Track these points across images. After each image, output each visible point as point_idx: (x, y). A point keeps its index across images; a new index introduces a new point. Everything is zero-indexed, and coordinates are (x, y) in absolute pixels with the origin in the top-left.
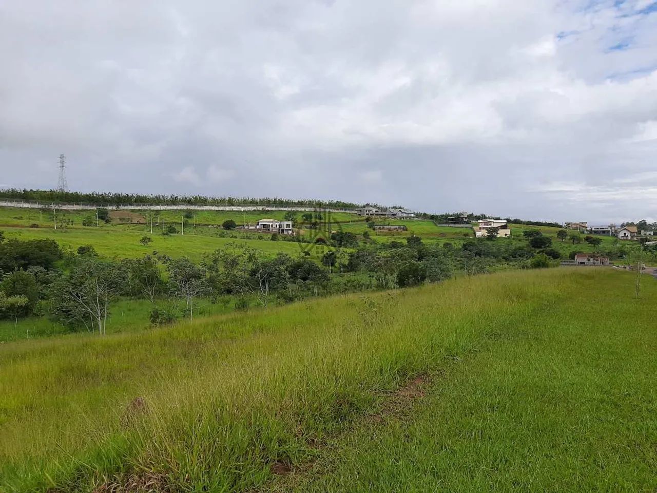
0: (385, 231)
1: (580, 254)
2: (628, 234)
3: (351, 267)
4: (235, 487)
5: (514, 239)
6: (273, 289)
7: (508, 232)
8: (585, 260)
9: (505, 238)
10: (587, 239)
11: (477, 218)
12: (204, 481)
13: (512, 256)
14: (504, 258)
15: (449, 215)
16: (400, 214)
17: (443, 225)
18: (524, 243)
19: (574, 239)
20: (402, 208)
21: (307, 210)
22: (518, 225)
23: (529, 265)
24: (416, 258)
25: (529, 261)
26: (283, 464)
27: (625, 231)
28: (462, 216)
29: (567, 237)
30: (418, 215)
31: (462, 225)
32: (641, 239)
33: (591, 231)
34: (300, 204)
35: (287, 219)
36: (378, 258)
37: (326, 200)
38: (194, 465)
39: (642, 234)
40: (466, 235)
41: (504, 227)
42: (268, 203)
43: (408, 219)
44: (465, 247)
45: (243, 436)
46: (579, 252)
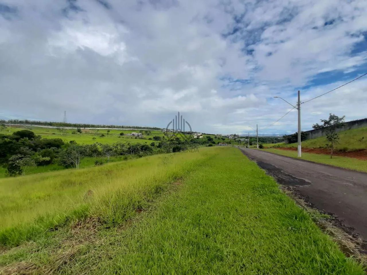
1: (220, 142)
3: (159, 146)
4: (124, 218)
5: (204, 139)
6: (135, 153)
7: (202, 137)
8: (221, 144)
10: (222, 139)
11: (194, 133)
12: (113, 217)
13: (203, 143)
14: (201, 144)
18: (206, 140)
19: (219, 138)
21: (146, 130)
22: (205, 135)
23: (208, 146)
25: (208, 144)
26: (140, 209)
27: (231, 137)
29: (217, 138)
32: (235, 139)
33: (223, 137)
34: (144, 128)
35: (140, 132)
36: (167, 144)
37: (152, 127)
38: (110, 213)
39: (235, 137)
41: (201, 135)
42: (134, 128)
45: (126, 202)
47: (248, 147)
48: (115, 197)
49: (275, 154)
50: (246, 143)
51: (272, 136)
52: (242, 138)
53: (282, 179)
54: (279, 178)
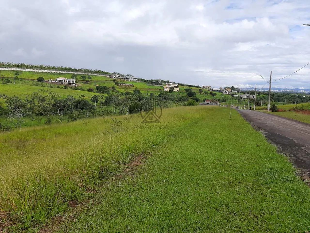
0: (123, 86)
1: (207, 100)
2: (227, 92)
3: (106, 103)
4: (49, 215)
5: (180, 92)
6: (65, 114)
7: (178, 89)
8: (209, 102)
9: (177, 92)
10: (211, 93)
11: (165, 82)
12: (31, 213)
13: (180, 100)
14: (176, 101)
15: (153, 80)
16: (130, 79)
17: (150, 85)
18: (185, 94)
19: (206, 93)
20: (131, 76)
21: (83, 74)
22: (182, 86)
23: (186, 104)
24: (137, 100)
25: (187, 102)
26: (74, 202)
27: (226, 91)
28: (158, 81)
29: (202, 92)
30: (139, 80)
31: (159, 85)
32: (232, 94)
33: (212, 90)
34: (80, 70)
35: (72, 78)
36: (120, 100)
37: (93, 69)
38: (26, 205)
39: (233, 92)
40: (160, 90)
41: (177, 87)
42: (62, 69)
43: (134, 81)
44: (160, 96)
45: (52, 190)
46: (207, 99)
47: (253, 109)
48: (33, 183)
49: (294, 121)
50: (250, 102)
51: (293, 91)
52: (244, 92)
53: (302, 160)
54: (299, 158)
